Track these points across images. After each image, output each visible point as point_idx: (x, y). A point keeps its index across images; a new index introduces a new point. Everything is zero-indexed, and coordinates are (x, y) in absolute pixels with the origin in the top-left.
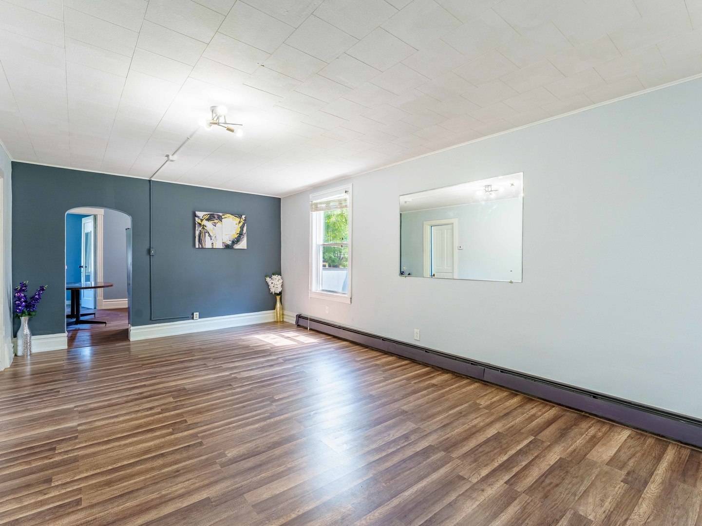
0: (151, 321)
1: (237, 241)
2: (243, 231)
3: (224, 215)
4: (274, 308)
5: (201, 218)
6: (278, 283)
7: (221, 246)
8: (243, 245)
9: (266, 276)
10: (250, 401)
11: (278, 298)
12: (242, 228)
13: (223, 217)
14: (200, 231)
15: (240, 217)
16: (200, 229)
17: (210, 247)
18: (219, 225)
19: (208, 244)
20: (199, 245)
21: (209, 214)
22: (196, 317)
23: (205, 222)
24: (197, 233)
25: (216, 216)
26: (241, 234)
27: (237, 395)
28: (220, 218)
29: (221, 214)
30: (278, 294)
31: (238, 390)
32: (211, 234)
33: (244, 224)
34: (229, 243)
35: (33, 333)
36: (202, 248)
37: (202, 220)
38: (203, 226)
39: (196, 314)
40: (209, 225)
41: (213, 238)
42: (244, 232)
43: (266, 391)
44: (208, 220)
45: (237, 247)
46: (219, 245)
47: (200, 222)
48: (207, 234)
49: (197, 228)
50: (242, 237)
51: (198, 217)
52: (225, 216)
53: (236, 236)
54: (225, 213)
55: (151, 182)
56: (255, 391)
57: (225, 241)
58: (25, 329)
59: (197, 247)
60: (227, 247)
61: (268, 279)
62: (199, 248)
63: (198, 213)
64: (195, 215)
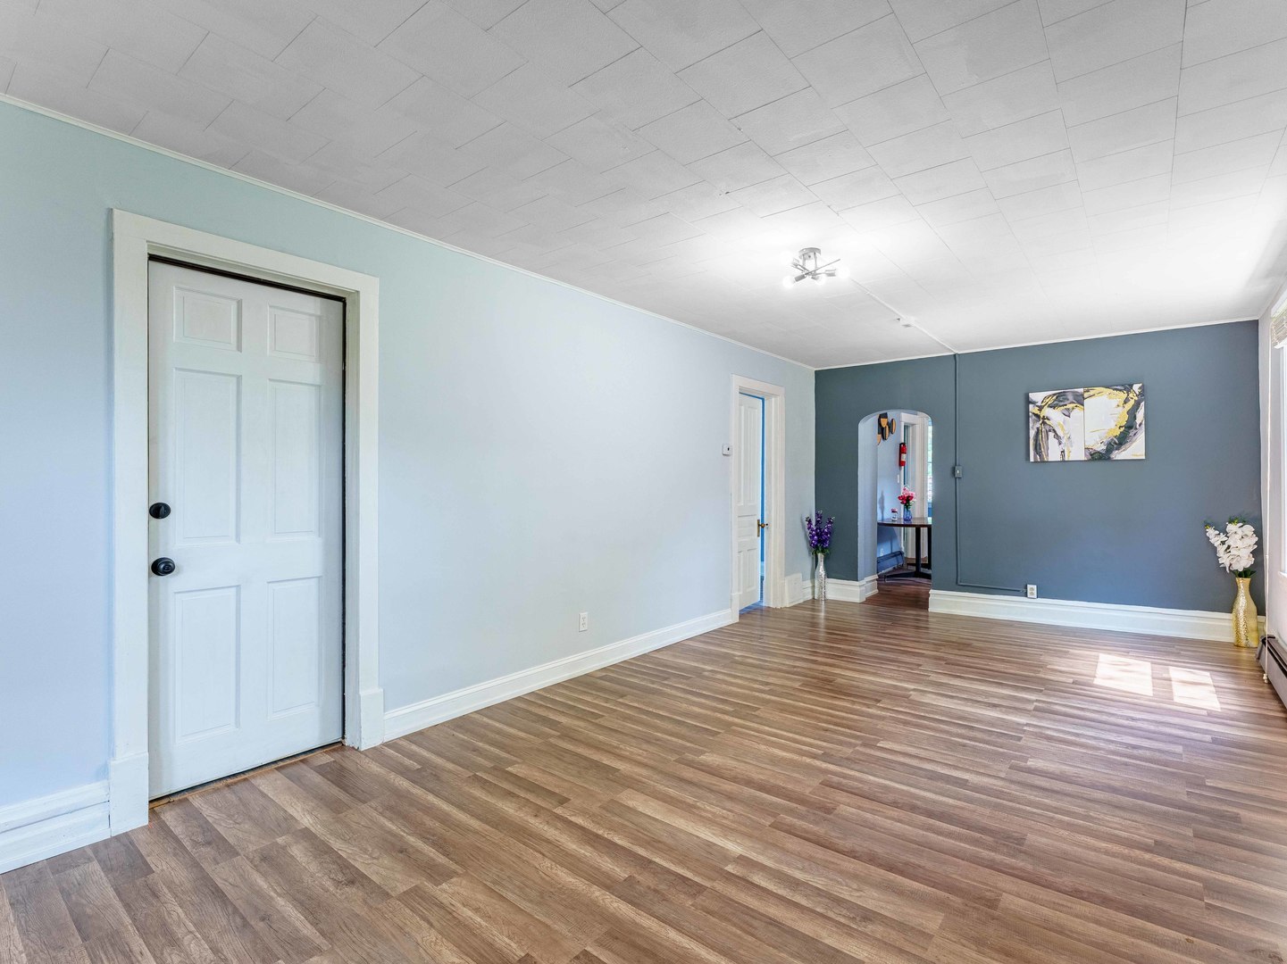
0: (957, 587)
1: (1122, 440)
2: (1135, 418)
3: (1088, 391)
4: (1229, 607)
5: (1039, 404)
6: (1239, 544)
7: (1080, 455)
8: (1135, 449)
9: (1207, 525)
11: (1243, 584)
12: (1132, 414)
13: (1086, 395)
14: (1038, 429)
15: (1128, 388)
16: (1038, 425)
17: (1059, 458)
18: (1077, 413)
19: (1053, 453)
20: (1035, 457)
21: (1054, 395)
22: (1032, 594)
23: (1047, 412)
24: (1032, 433)
25: (1071, 397)
26: (1130, 426)
28: (1080, 400)
29: (1081, 390)
30: (1245, 573)
32: (1060, 433)
33: (1137, 405)
34: (1101, 448)
35: (828, 575)
36: (1043, 462)
37: (1041, 408)
38: (1044, 418)
39: (1032, 589)
40: (1055, 416)
41: (1064, 441)
42: (1138, 421)
44: (1053, 406)
45: (1118, 455)
46: (1077, 454)
47: (1038, 412)
48: (1051, 435)
49: (1031, 425)
50: (1132, 432)
51: (1034, 403)
52: (1091, 393)
53: (1118, 432)
54: (1089, 386)
55: (957, 356)
57: (1090, 444)
58: (821, 570)
59: (1032, 460)
60: (1098, 457)
61: (1211, 532)
62: (1036, 462)
63: (1033, 396)
64: (1028, 402)
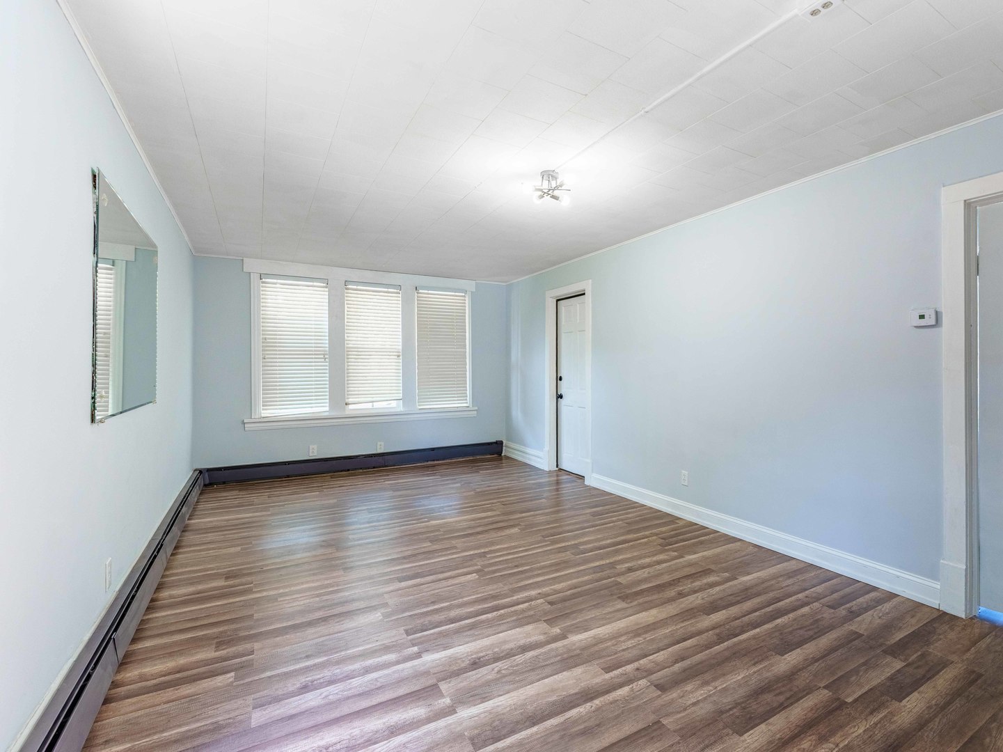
10: (510, 574)
27: (532, 583)
31: (533, 593)
43: (490, 587)
56: (506, 588)
